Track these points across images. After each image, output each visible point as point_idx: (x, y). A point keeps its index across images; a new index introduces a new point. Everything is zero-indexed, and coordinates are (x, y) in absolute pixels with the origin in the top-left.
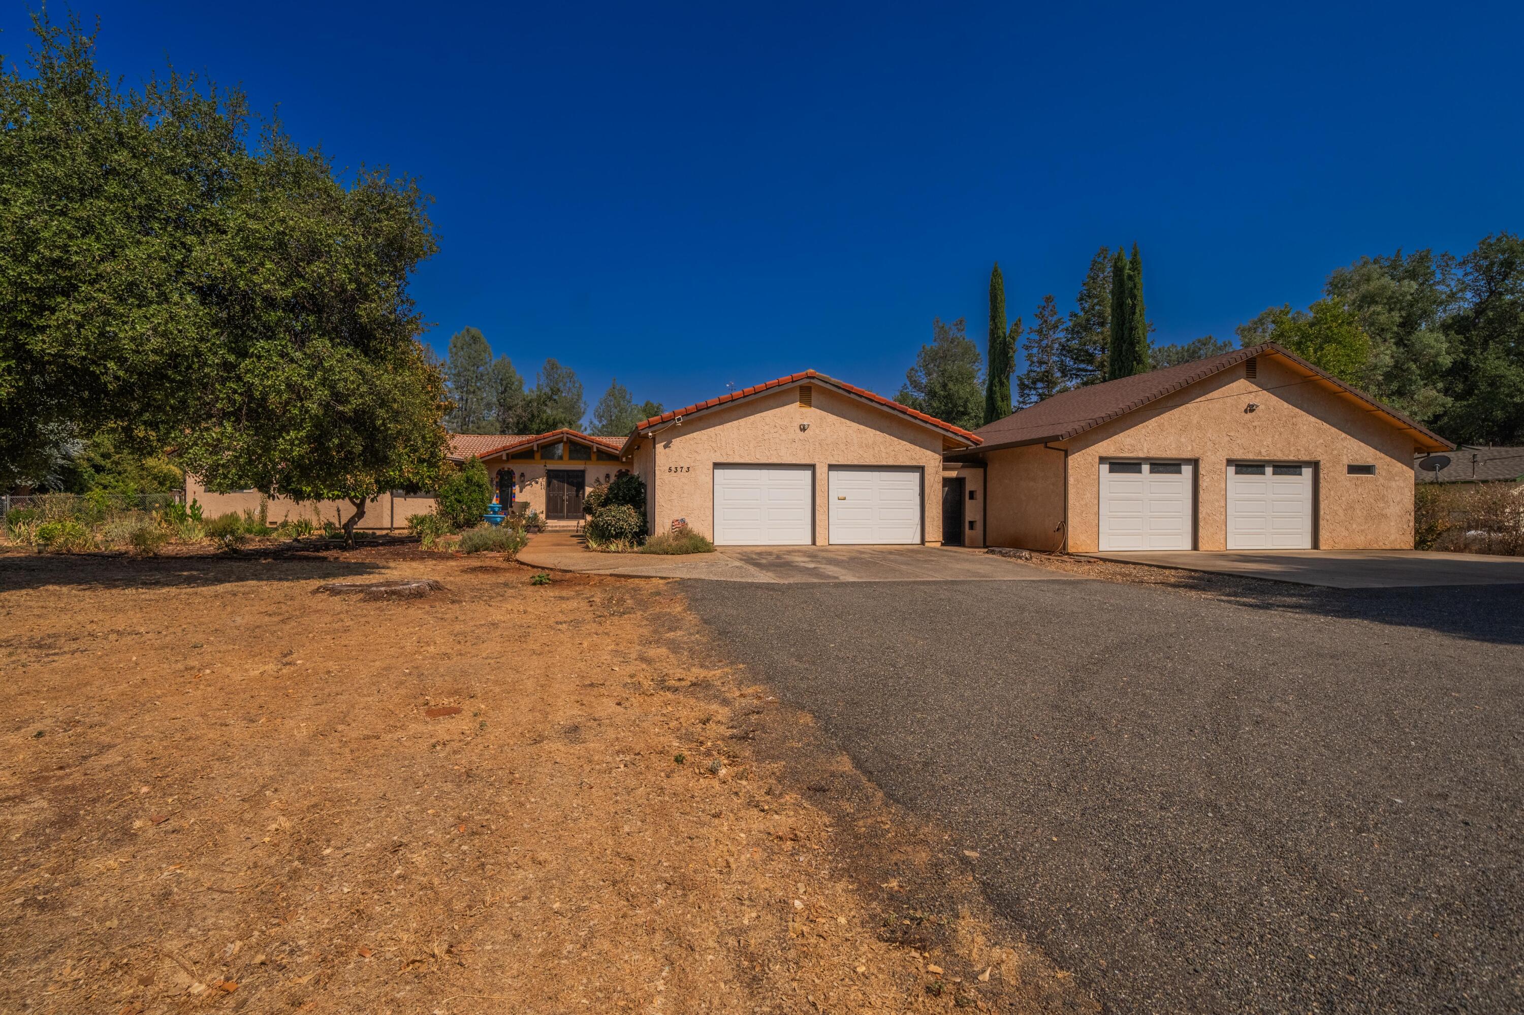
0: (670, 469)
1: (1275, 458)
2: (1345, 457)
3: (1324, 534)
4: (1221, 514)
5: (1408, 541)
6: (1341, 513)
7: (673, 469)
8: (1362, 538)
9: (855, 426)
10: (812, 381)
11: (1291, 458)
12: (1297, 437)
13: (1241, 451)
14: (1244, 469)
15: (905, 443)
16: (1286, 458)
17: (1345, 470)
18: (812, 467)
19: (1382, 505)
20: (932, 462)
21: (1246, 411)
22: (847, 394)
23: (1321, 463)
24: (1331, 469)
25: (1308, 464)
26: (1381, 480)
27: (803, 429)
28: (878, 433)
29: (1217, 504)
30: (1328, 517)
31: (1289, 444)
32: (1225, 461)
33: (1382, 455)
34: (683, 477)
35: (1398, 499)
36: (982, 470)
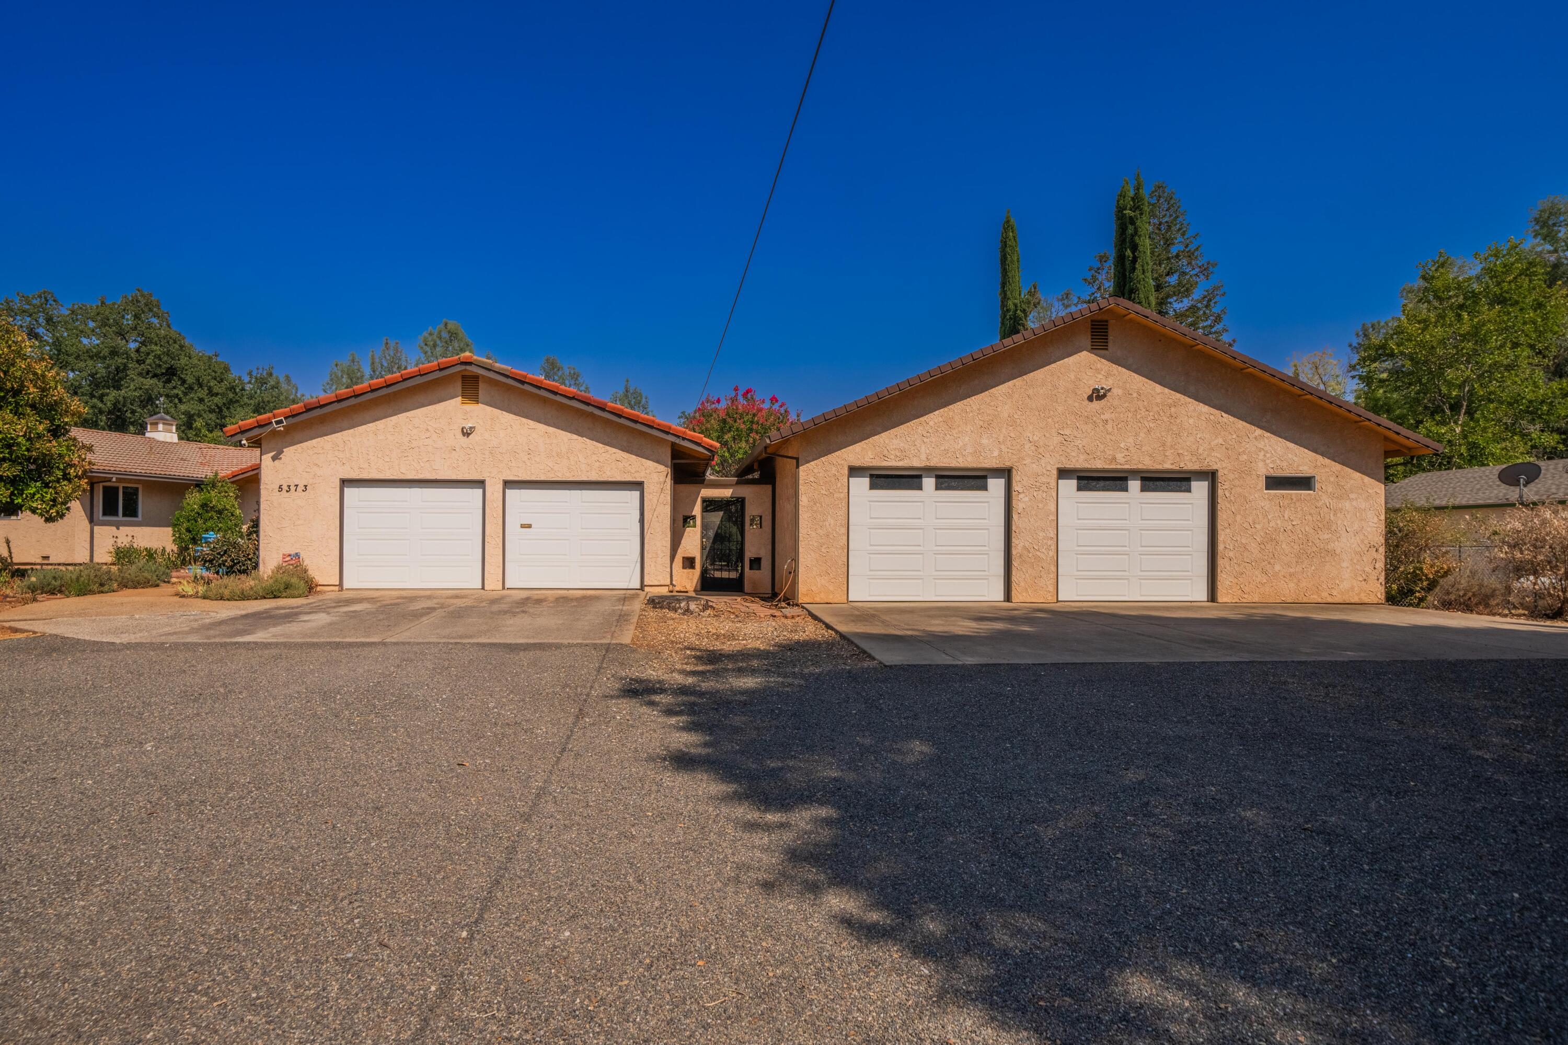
0: (280, 487)
1: (1140, 466)
2: (1261, 464)
3: (1224, 580)
4: (1049, 549)
5: (1376, 590)
6: (1253, 547)
7: (285, 488)
8: (1292, 585)
9: (542, 427)
10: (468, 368)
11: (1168, 466)
12: (1178, 435)
13: (1082, 457)
14: (1094, 483)
15: (614, 450)
16: (1159, 467)
17: (1262, 483)
18: (481, 484)
19: (1326, 536)
20: (655, 476)
21: (1090, 399)
22: (519, 385)
23: (1220, 474)
24: (1236, 482)
25: (1201, 475)
26: (1325, 499)
27: (466, 433)
28: (575, 437)
29: (1041, 534)
30: (1231, 554)
31: (1164, 445)
32: (1055, 472)
33: (1327, 461)
34: (297, 498)
35: (1356, 527)
36: (770, 487)
